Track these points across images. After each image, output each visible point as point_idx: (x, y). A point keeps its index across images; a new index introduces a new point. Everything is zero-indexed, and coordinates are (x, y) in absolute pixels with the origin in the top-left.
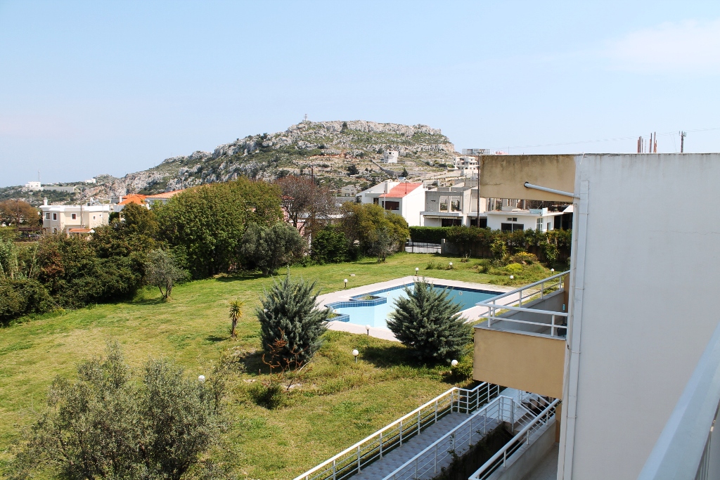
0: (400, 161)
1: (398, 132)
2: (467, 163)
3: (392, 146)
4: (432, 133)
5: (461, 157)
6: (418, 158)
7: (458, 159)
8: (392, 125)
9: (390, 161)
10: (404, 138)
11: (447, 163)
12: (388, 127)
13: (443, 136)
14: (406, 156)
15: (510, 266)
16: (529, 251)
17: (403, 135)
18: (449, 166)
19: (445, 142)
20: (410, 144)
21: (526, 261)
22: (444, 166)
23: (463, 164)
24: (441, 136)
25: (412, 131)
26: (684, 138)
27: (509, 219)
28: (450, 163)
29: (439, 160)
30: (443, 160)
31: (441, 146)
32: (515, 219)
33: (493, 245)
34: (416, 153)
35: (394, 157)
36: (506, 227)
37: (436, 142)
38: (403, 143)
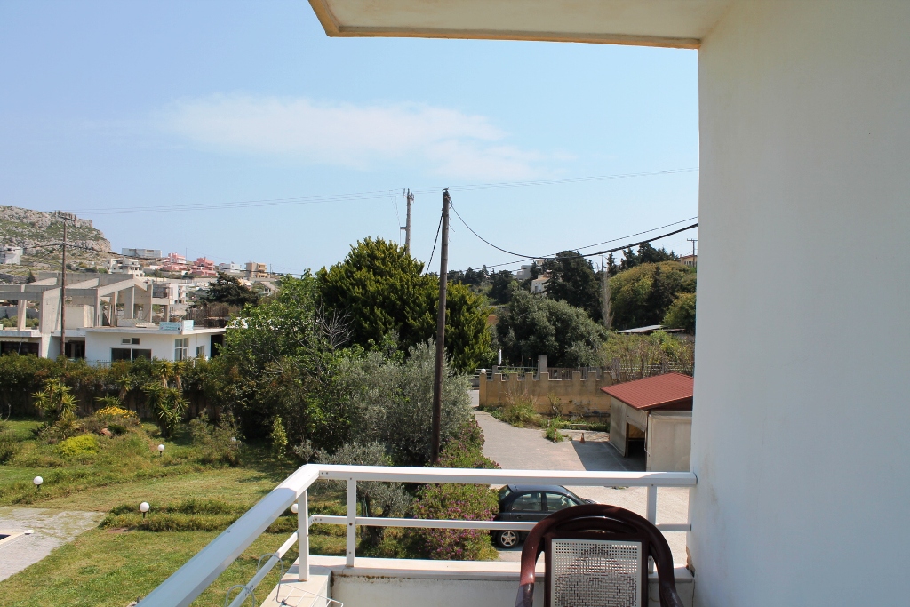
0: (26, 263)
1: (25, 220)
2: (126, 267)
3: (14, 239)
4: (78, 225)
5: (119, 259)
6: (54, 258)
7: (113, 261)
8: (16, 210)
9: (9, 261)
10: (33, 230)
11: (98, 267)
12: (8, 212)
13: (95, 230)
14: (36, 255)
15: (71, 443)
16: (125, 404)
17: (33, 225)
18: (100, 271)
19: (97, 239)
20: (43, 238)
21: (110, 428)
22: (92, 270)
23: (121, 268)
24: (91, 230)
25: (47, 221)
26: (411, 202)
27: (125, 341)
28: (102, 267)
29: (86, 262)
30: (93, 263)
31: (91, 244)
32: (136, 341)
33: (41, 395)
34: (51, 252)
35: (16, 256)
36: (118, 354)
37: (84, 237)
38: (33, 236)
